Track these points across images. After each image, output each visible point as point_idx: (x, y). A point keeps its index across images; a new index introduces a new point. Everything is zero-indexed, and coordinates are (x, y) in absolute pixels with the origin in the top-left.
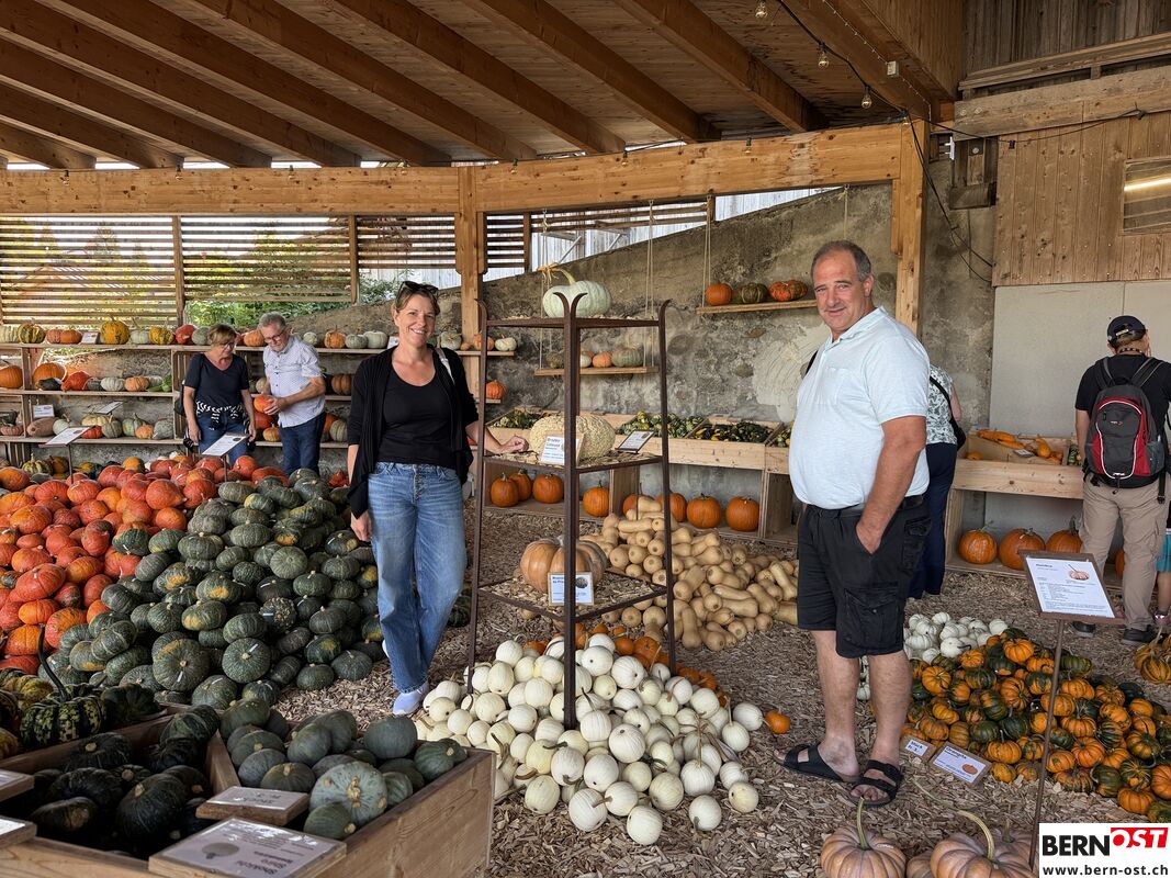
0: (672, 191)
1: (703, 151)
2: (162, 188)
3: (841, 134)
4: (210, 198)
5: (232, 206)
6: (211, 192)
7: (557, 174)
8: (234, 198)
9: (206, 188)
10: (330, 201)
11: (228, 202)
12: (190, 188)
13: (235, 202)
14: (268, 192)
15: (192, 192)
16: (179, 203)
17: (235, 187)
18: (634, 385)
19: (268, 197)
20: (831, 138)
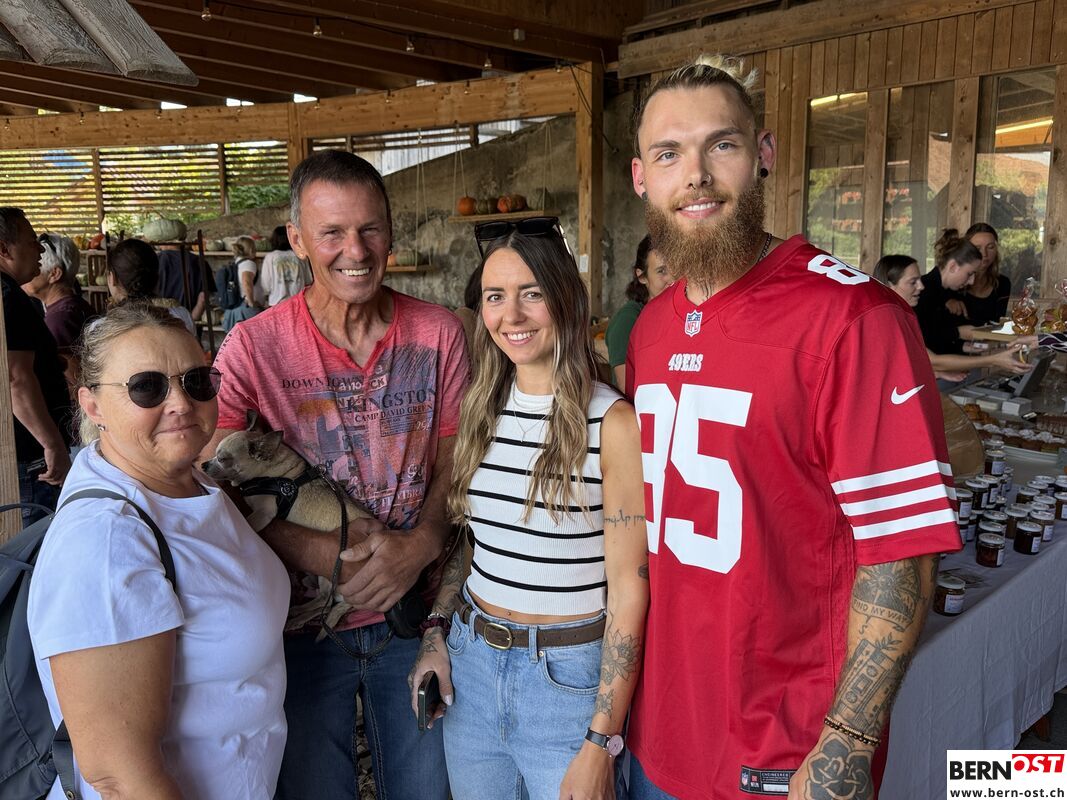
0: (430, 121)
1: (449, 88)
2: (76, 128)
3: (539, 75)
4: (110, 134)
5: (125, 140)
6: (110, 130)
7: (354, 108)
8: (128, 134)
9: (107, 127)
10: (195, 134)
11: (122, 137)
12: (95, 128)
13: (128, 137)
14: (150, 129)
15: (97, 131)
16: (89, 139)
17: (127, 126)
18: (427, 280)
19: (150, 132)
20: (532, 78)
